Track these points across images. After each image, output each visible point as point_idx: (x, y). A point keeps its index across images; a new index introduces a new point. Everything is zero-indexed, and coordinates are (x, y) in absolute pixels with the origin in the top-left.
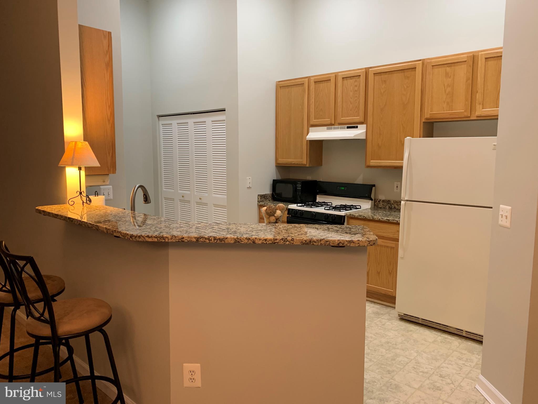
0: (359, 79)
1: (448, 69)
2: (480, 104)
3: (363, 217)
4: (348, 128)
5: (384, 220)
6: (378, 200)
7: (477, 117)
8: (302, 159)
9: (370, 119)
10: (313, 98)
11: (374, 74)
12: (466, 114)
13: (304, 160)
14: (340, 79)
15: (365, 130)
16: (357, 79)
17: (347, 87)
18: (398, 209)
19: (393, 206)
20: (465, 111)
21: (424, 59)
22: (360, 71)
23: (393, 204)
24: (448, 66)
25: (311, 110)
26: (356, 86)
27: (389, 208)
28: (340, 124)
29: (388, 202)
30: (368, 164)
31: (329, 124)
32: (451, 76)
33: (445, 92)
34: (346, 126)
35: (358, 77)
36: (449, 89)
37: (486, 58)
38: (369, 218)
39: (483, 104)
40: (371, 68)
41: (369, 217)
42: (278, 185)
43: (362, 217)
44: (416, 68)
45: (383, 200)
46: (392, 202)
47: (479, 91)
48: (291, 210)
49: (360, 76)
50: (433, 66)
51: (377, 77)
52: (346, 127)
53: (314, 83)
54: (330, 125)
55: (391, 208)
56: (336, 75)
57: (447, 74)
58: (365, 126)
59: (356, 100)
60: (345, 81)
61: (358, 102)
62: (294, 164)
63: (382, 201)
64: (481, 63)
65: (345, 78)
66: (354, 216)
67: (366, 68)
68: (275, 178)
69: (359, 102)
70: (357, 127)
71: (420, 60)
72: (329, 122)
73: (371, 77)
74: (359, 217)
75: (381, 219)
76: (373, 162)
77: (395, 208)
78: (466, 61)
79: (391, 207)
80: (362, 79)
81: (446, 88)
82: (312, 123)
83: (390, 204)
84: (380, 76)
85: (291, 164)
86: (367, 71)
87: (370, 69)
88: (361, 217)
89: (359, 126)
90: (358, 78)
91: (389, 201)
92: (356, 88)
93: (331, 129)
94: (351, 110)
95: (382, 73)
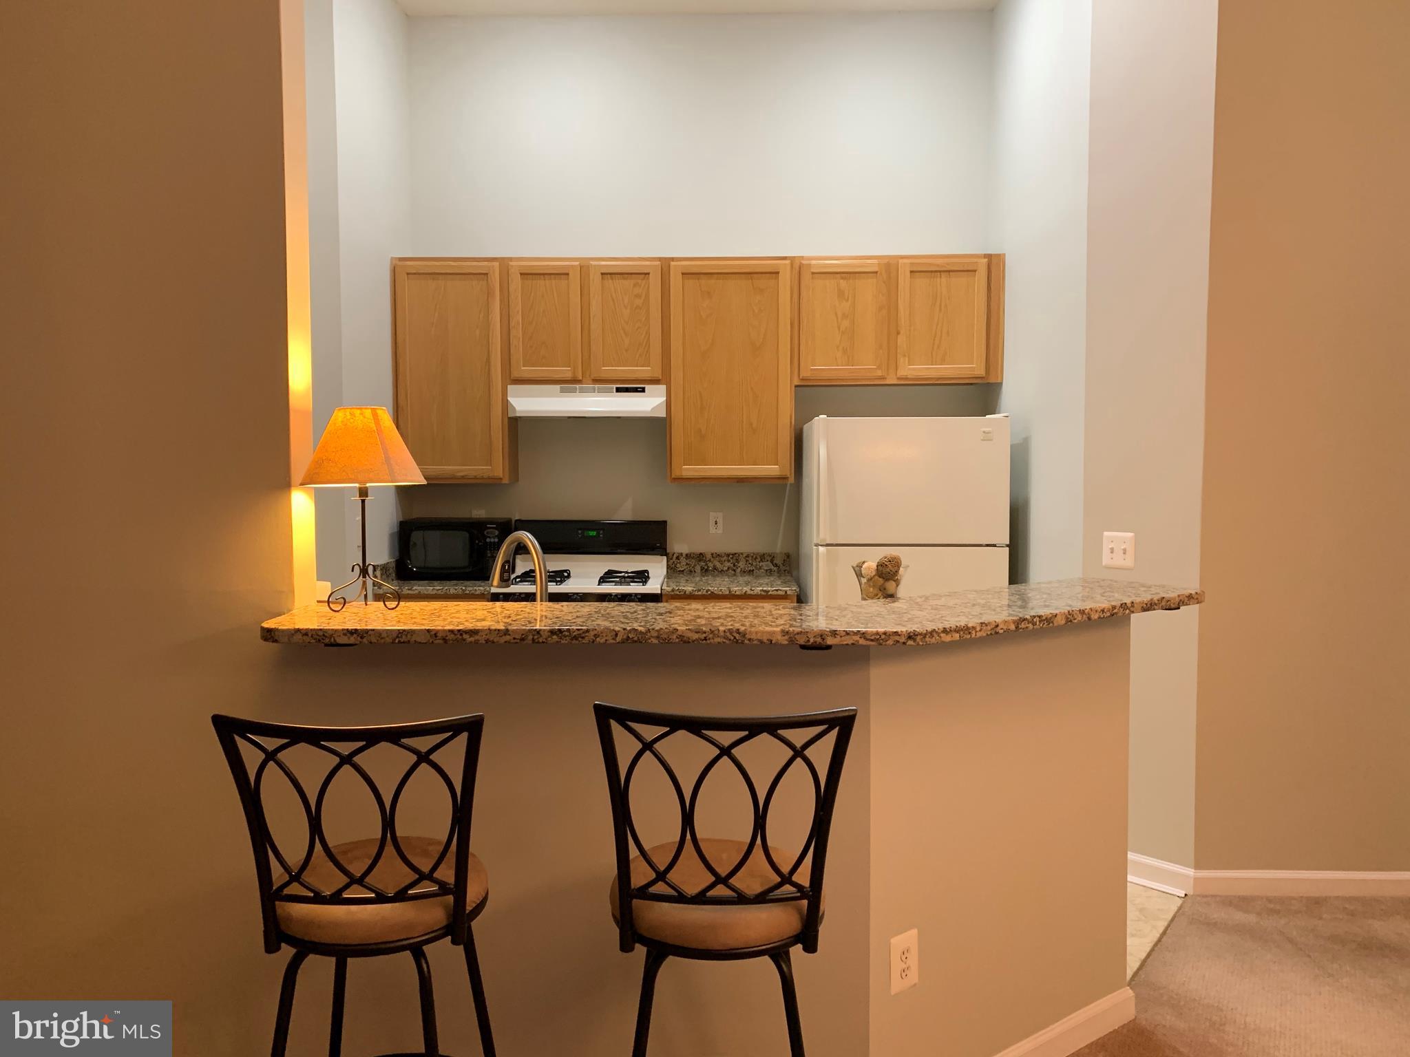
0: (644, 282)
1: (843, 283)
2: (905, 356)
3: (707, 592)
4: (618, 390)
5: (755, 592)
6: (675, 556)
7: (899, 379)
8: (489, 462)
9: (677, 374)
10: (518, 312)
11: (683, 274)
12: (879, 373)
13: (498, 468)
14: (595, 279)
15: (665, 399)
16: (640, 281)
17: (614, 295)
18: (722, 570)
19: (710, 565)
20: (879, 367)
21: (794, 257)
22: (648, 263)
23: (710, 561)
24: (842, 278)
25: (514, 342)
26: (638, 296)
27: (702, 570)
28: (596, 381)
29: (701, 557)
30: (676, 473)
31: (569, 379)
32: (848, 298)
33: (839, 329)
34: (615, 386)
35: (643, 276)
36: (846, 323)
37: (911, 272)
38: (721, 593)
39: (909, 357)
40: (673, 259)
41: (721, 590)
42: (417, 537)
43: (705, 593)
44: (778, 273)
45: (687, 555)
46: (709, 556)
47: (902, 332)
48: (501, 596)
49: (648, 274)
50: (813, 273)
51: (691, 283)
52: (615, 389)
53: (519, 275)
54: (570, 383)
55: (707, 570)
56: (584, 267)
57: (841, 294)
58: (663, 388)
59: (639, 328)
60: (609, 282)
61: (644, 333)
62: (463, 477)
63: (684, 556)
64: (904, 279)
65: (609, 276)
66: (682, 593)
67: (660, 259)
68: (401, 520)
69: (648, 333)
70: (643, 390)
71: (785, 258)
72: (569, 375)
73: (676, 281)
74: (696, 593)
75: (749, 592)
76: (689, 470)
77: (715, 568)
78: (876, 272)
79: (706, 567)
80: (655, 281)
81: (839, 320)
82: (515, 374)
83: (705, 561)
84: (697, 281)
85: (454, 478)
86: (666, 263)
87: (672, 263)
88: (700, 593)
89: (648, 387)
90: (644, 279)
91: (701, 554)
92: (639, 302)
93: (574, 391)
94: (626, 351)
95: (702, 276)
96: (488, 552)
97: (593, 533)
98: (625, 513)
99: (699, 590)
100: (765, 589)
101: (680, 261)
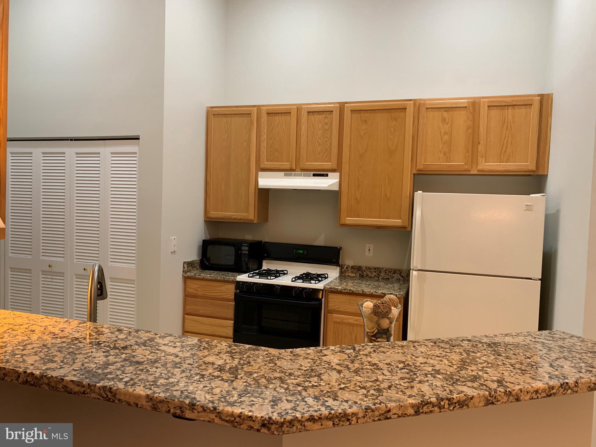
0: (330, 116)
1: (445, 114)
2: (482, 157)
3: (350, 291)
4: (314, 175)
5: (378, 294)
6: (345, 267)
7: (478, 171)
8: (247, 212)
9: (345, 167)
10: (265, 133)
11: (351, 111)
12: (466, 167)
13: (251, 215)
14: (304, 114)
15: (338, 180)
16: (328, 115)
17: (314, 123)
18: (371, 277)
19: (364, 273)
20: (466, 164)
21: (416, 100)
22: (333, 105)
23: (364, 271)
24: (445, 111)
25: (262, 149)
26: (326, 124)
27: (360, 276)
28: (303, 170)
29: (359, 268)
30: (342, 222)
31: (289, 169)
32: (448, 123)
33: (442, 141)
34: (312, 173)
35: (329, 113)
36: (446, 137)
37: (489, 106)
38: (357, 292)
39: (485, 158)
40: (346, 103)
41: (358, 290)
42: (210, 248)
43: (348, 291)
44: (406, 109)
45: (352, 267)
46: (364, 268)
47: (481, 143)
48: (241, 283)
49: (332, 111)
50: (427, 108)
51: (355, 116)
52: (312, 175)
53: (266, 114)
54: (289, 171)
55: (363, 276)
56: (299, 108)
57: (444, 120)
58: (337, 174)
59: (326, 141)
60: (312, 117)
61: (329, 145)
62: (235, 219)
63: (350, 267)
64: (484, 111)
65: (311, 113)
66: (336, 290)
67: (339, 103)
68: (204, 239)
69: (331, 144)
70: (327, 175)
71: (411, 100)
72: (288, 167)
73: (347, 114)
74: (344, 291)
75: (374, 293)
76: (350, 220)
77: (367, 275)
78: (466, 107)
79: (362, 274)
80: (336, 115)
81: (442, 136)
82: (262, 166)
83: (362, 271)
84: (359, 114)
85: (230, 219)
86: (342, 105)
87: (346, 105)
88: (346, 291)
89: (329, 174)
90: (330, 114)
91: (360, 267)
92: (327, 127)
93: (291, 175)
94: (319, 154)
95: (362, 111)
96: (243, 258)
97: (301, 252)
98: (320, 241)
99: (345, 289)
100: (384, 292)
101: (351, 104)
